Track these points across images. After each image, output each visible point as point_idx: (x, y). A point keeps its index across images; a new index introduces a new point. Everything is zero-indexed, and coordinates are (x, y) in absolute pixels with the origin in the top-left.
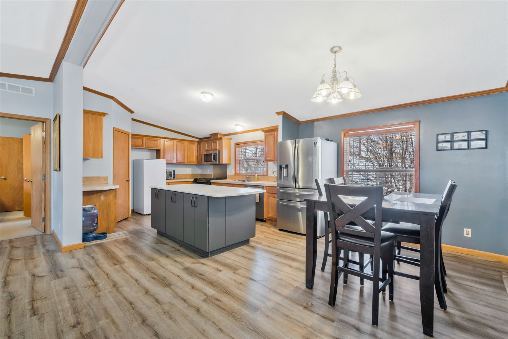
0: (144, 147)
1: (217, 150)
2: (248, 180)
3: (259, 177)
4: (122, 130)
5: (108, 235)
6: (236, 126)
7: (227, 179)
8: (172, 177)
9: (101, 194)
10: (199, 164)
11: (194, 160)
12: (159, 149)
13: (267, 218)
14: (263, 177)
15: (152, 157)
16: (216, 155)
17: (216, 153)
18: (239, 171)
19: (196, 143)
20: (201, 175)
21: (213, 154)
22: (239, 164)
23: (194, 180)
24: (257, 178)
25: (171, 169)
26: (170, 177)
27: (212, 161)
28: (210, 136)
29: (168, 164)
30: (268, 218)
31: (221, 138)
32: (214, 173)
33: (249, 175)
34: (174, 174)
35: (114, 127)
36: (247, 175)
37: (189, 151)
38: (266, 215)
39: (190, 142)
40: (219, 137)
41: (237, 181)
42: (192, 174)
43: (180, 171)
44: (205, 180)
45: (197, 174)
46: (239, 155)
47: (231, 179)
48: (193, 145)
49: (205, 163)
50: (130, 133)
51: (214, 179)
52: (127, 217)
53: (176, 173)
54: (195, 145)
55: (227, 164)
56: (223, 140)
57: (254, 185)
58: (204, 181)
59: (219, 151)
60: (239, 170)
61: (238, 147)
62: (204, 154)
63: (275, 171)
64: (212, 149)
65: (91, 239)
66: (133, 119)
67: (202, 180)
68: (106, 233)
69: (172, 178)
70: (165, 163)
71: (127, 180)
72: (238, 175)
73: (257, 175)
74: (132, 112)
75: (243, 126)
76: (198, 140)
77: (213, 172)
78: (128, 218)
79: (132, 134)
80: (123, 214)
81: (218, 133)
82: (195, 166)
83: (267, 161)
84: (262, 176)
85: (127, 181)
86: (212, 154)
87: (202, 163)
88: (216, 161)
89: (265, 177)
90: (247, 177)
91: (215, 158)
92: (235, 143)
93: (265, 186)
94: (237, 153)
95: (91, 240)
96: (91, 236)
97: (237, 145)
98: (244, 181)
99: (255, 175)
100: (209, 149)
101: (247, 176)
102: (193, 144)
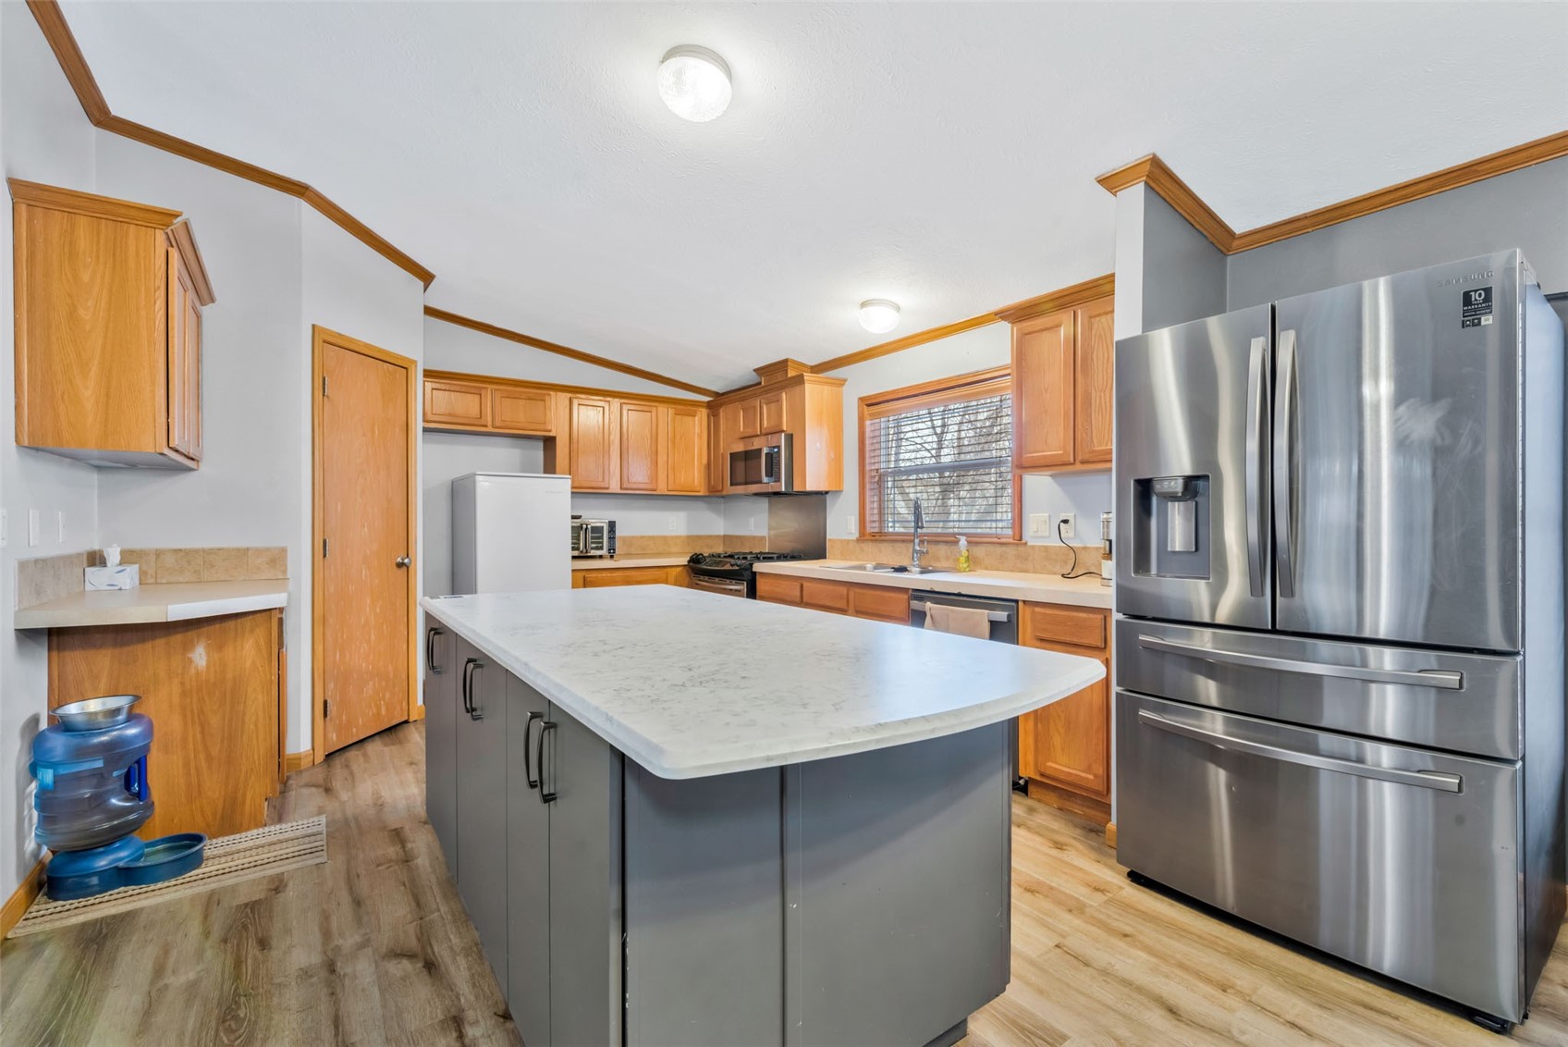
0: (486, 426)
1: (783, 431)
2: (923, 564)
3: (979, 551)
4: (367, 345)
5: (210, 847)
6: (866, 310)
7: (825, 558)
8: (601, 548)
9: (191, 634)
10: (714, 495)
11: (694, 477)
12: (551, 434)
13: (1039, 778)
14: (1000, 550)
15: (526, 468)
16: (779, 452)
17: (779, 447)
18: (876, 525)
19: (704, 412)
20: (727, 539)
21: (765, 451)
22: (876, 492)
23: (689, 562)
24: (965, 553)
25: (597, 515)
26: (592, 548)
27: (760, 482)
28: (754, 378)
29: (578, 493)
30: (1042, 775)
31: (799, 380)
32: (773, 532)
33: (928, 542)
34: (612, 538)
35: (314, 326)
36: (917, 541)
37: (674, 443)
38: (1031, 758)
39: (679, 407)
40: (791, 373)
41: (869, 566)
42: (689, 537)
43: (634, 523)
44: (733, 561)
45: (710, 537)
46: (877, 453)
47: (844, 557)
48: (688, 420)
49: (740, 489)
50: (414, 362)
51: (768, 558)
52: (405, 718)
53: (618, 533)
54: (696, 418)
55: (827, 493)
56: (808, 386)
57: (959, 595)
58: (728, 567)
59: (790, 438)
60: (876, 518)
61: (873, 416)
62: (733, 456)
63: (1065, 522)
64: (763, 432)
65: (95, 880)
66: (429, 311)
67: (718, 563)
68: (198, 839)
69: (604, 552)
70: (569, 490)
71: (399, 560)
72: (876, 541)
73: (969, 542)
74: (426, 277)
75: (898, 309)
76: (707, 399)
77: (769, 529)
78: (406, 722)
79: (425, 371)
80: (379, 708)
81: (785, 361)
82: (701, 505)
83: (1024, 466)
84: (991, 548)
85: (400, 565)
86: (759, 450)
87: (724, 493)
88: (778, 480)
89: (1010, 551)
90: (914, 551)
91: (775, 470)
92: (861, 399)
93: (1024, 602)
94: (868, 442)
95: (97, 889)
96: (102, 863)
97: (869, 405)
98: (902, 569)
99: (956, 542)
100: (749, 432)
101: (917, 548)
102: (691, 416)
